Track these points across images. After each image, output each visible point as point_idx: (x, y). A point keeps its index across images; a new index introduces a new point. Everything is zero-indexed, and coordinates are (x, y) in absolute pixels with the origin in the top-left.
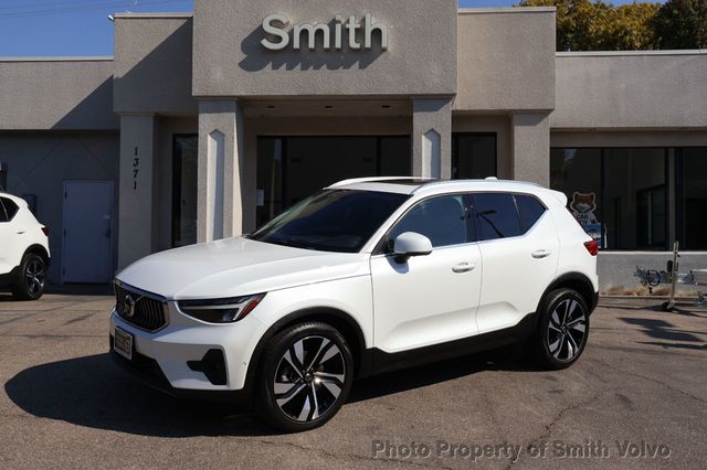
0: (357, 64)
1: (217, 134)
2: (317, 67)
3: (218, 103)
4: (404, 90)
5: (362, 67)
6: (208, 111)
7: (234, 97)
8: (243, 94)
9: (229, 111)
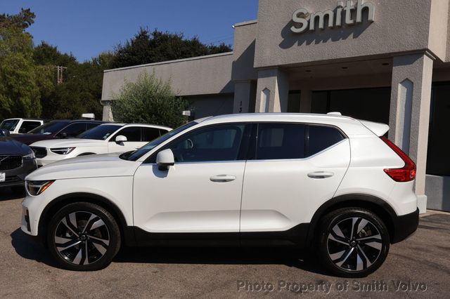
0: (352, 35)
1: (266, 91)
2: (325, 41)
3: (267, 71)
4: (385, 50)
5: (355, 37)
6: (262, 77)
7: (275, 66)
8: (280, 64)
9: (273, 76)
